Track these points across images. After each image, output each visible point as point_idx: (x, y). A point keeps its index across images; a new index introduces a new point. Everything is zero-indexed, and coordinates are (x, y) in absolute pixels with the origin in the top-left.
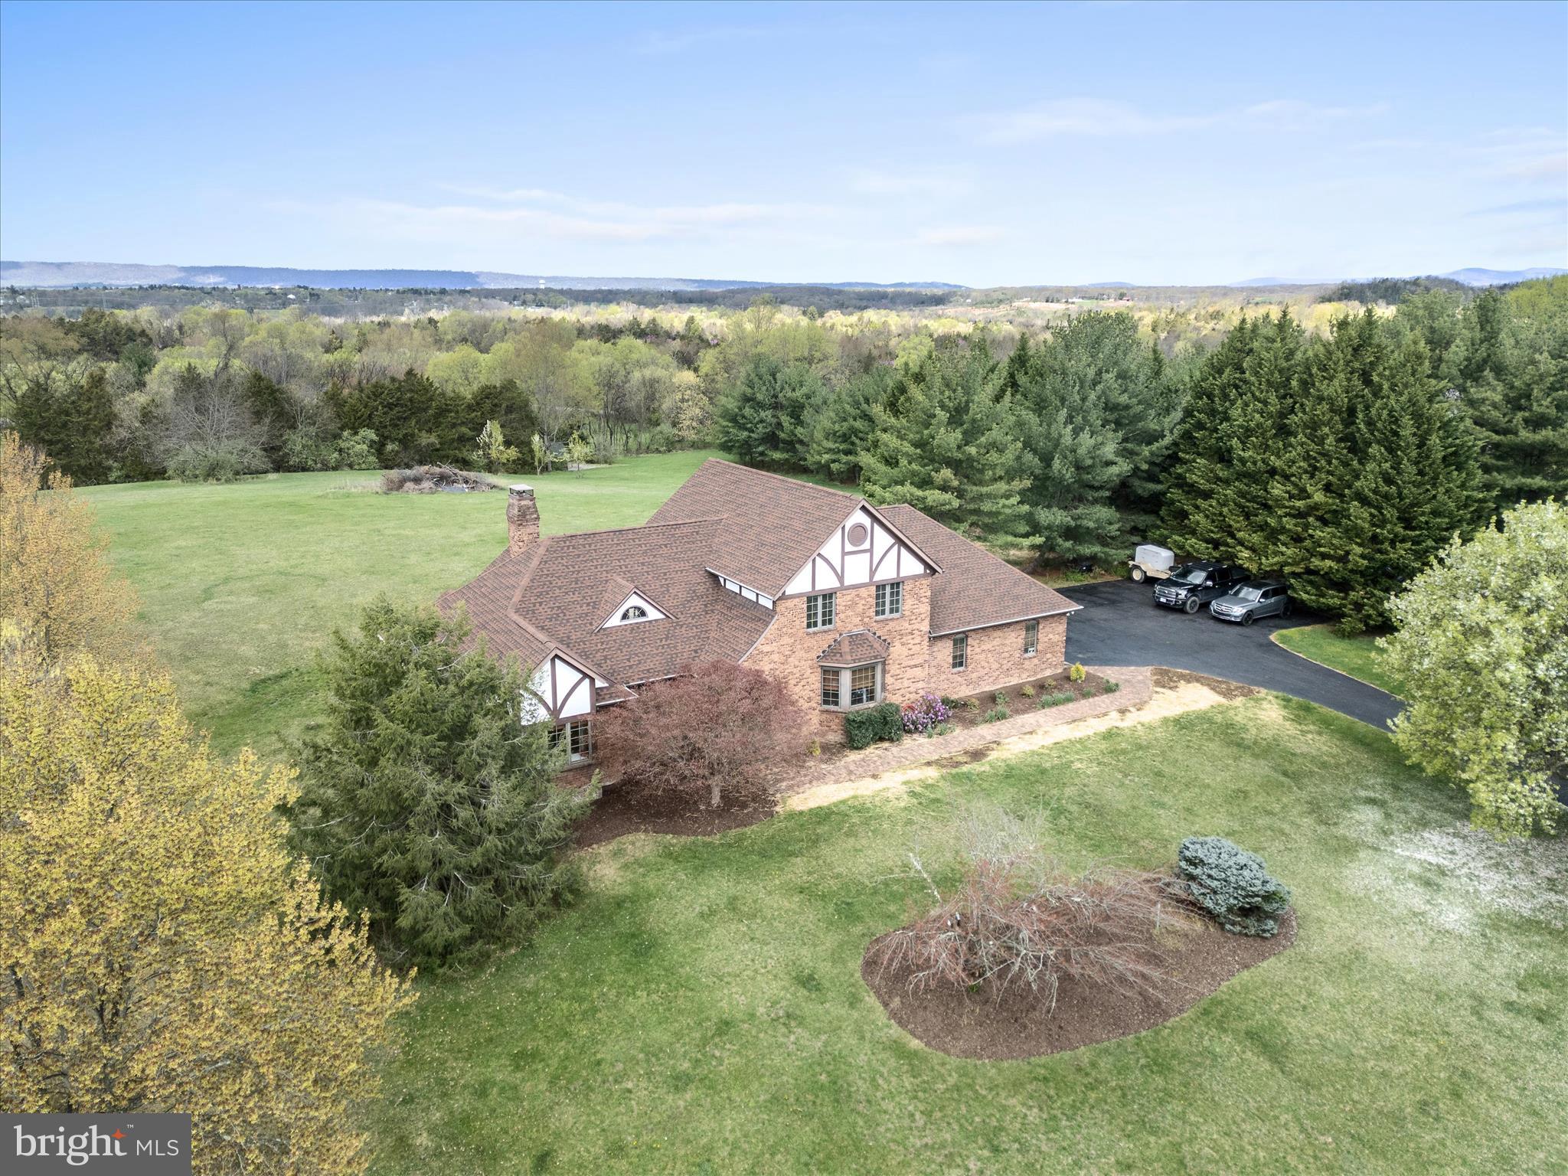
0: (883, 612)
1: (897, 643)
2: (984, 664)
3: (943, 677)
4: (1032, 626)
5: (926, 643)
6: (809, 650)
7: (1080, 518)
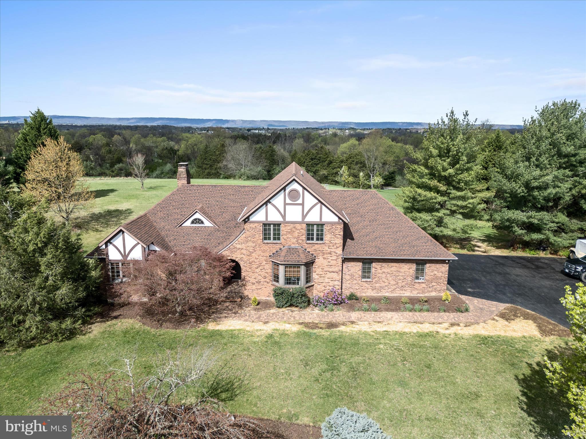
0: (312, 239)
1: (321, 258)
2: (384, 280)
3: (355, 282)
4: (421, 263)
5: (340, 261)
6: (264, 251)
7: (531, 217)
